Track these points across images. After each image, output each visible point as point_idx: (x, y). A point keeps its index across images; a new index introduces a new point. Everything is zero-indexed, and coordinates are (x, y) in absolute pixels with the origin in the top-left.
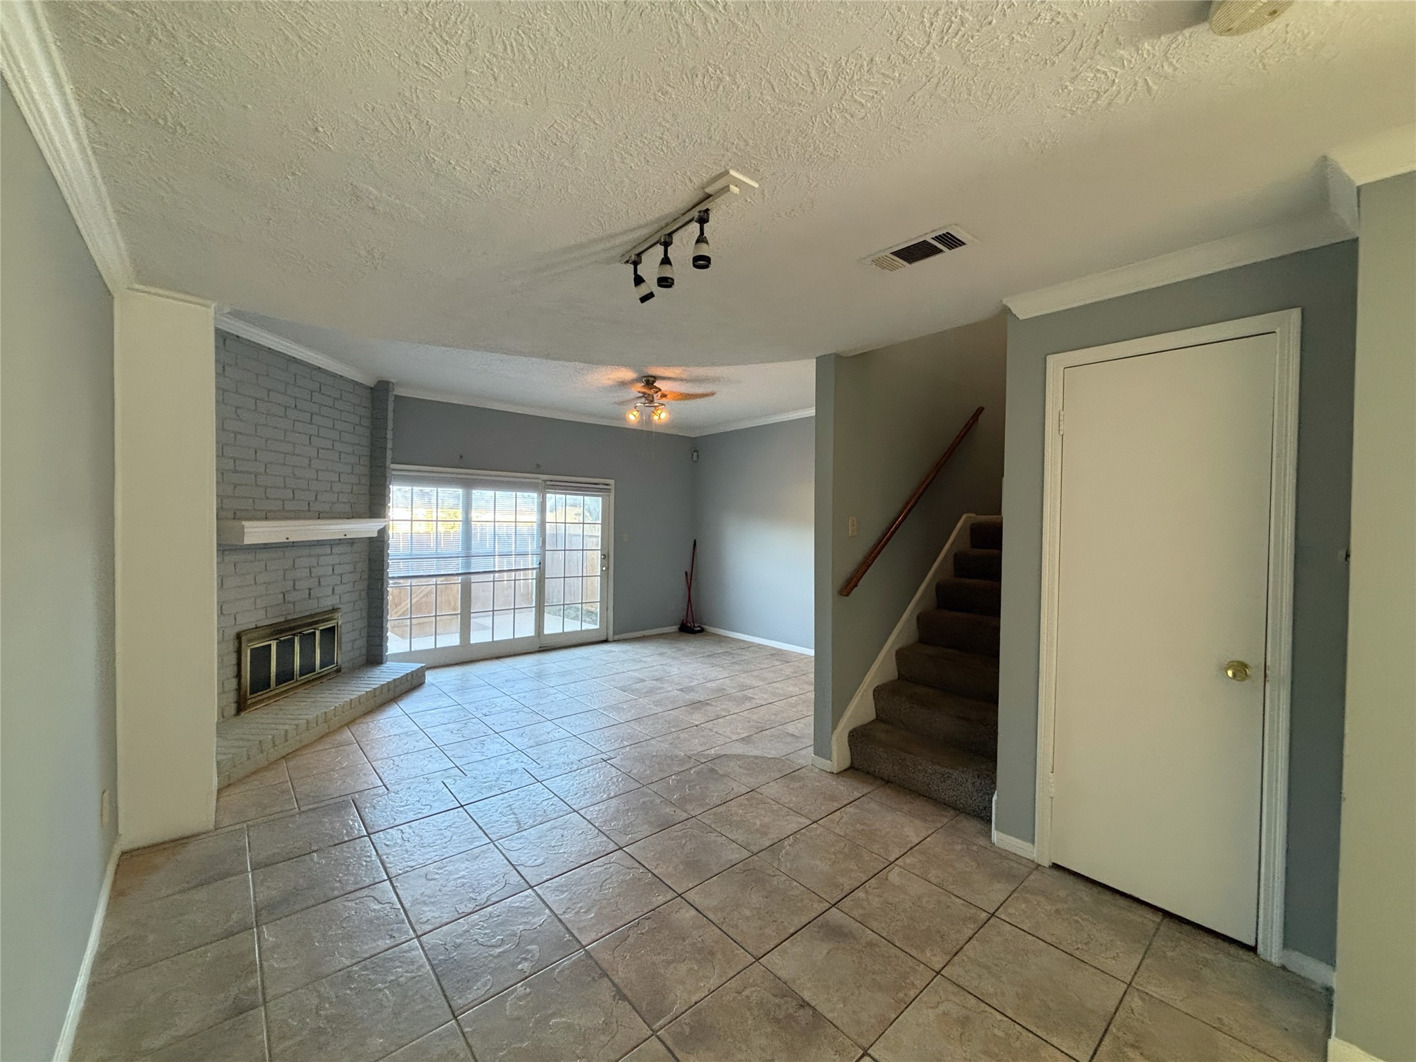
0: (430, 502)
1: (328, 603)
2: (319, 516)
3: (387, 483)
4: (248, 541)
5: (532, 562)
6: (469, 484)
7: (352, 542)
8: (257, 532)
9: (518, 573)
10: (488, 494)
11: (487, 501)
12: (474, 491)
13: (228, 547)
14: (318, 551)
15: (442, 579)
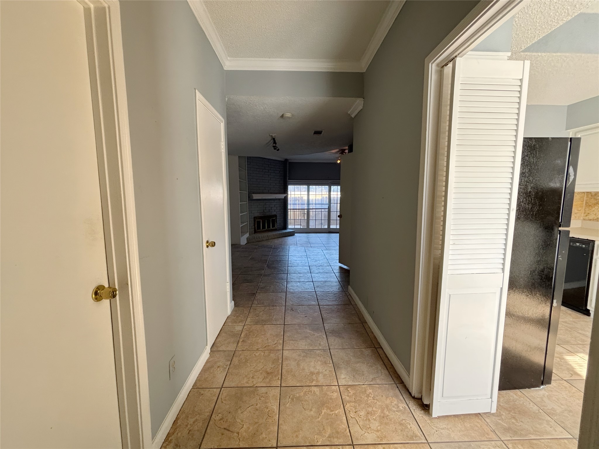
0: (299, 190)
1: (274, 213)
2: (271, 193)
3: (287, 185)
4: (254, 198)
5: (327, 207)
6: (309, 184)
7: (279, 199)
8: (256, 196)
9: (322, 209)
10: (314, 187)
11: (314, 189)
12: (310, 186)
13: (250, 199)
14: (271, 201)
15: (302, 210)
